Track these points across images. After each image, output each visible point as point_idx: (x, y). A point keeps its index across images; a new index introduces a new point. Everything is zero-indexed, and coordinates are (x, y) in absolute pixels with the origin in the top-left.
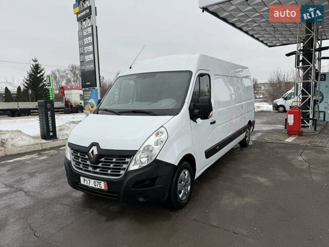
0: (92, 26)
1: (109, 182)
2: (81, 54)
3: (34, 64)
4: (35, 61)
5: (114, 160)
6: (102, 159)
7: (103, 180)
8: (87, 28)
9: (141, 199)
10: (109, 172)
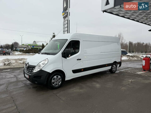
0: (68, 20)
1: (29, 76)
2: (64, 31)
3: (53, 35)
4: (54, 34)
5: (31, 69)
6: (29, 68)
7: (28, 75)
8: (66, 21)
9: (36, 83)
10: (30, 72)
